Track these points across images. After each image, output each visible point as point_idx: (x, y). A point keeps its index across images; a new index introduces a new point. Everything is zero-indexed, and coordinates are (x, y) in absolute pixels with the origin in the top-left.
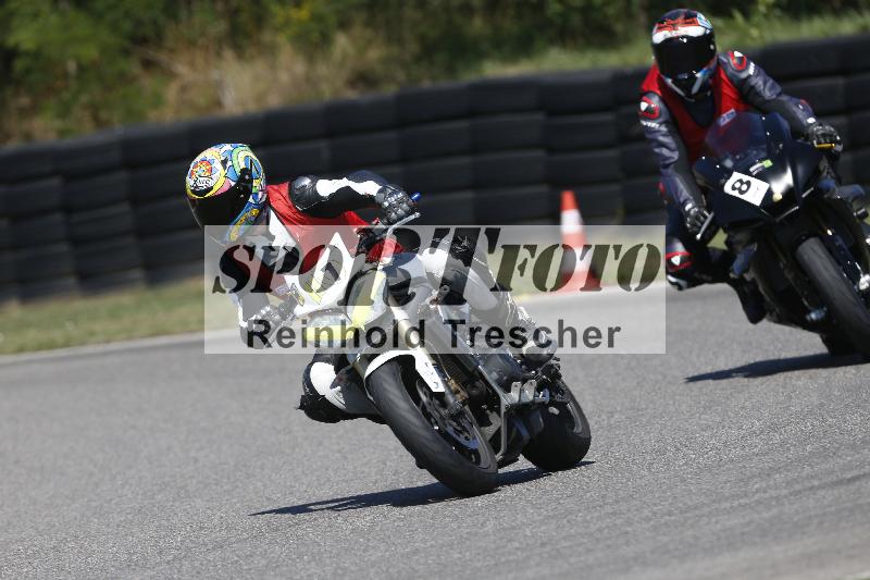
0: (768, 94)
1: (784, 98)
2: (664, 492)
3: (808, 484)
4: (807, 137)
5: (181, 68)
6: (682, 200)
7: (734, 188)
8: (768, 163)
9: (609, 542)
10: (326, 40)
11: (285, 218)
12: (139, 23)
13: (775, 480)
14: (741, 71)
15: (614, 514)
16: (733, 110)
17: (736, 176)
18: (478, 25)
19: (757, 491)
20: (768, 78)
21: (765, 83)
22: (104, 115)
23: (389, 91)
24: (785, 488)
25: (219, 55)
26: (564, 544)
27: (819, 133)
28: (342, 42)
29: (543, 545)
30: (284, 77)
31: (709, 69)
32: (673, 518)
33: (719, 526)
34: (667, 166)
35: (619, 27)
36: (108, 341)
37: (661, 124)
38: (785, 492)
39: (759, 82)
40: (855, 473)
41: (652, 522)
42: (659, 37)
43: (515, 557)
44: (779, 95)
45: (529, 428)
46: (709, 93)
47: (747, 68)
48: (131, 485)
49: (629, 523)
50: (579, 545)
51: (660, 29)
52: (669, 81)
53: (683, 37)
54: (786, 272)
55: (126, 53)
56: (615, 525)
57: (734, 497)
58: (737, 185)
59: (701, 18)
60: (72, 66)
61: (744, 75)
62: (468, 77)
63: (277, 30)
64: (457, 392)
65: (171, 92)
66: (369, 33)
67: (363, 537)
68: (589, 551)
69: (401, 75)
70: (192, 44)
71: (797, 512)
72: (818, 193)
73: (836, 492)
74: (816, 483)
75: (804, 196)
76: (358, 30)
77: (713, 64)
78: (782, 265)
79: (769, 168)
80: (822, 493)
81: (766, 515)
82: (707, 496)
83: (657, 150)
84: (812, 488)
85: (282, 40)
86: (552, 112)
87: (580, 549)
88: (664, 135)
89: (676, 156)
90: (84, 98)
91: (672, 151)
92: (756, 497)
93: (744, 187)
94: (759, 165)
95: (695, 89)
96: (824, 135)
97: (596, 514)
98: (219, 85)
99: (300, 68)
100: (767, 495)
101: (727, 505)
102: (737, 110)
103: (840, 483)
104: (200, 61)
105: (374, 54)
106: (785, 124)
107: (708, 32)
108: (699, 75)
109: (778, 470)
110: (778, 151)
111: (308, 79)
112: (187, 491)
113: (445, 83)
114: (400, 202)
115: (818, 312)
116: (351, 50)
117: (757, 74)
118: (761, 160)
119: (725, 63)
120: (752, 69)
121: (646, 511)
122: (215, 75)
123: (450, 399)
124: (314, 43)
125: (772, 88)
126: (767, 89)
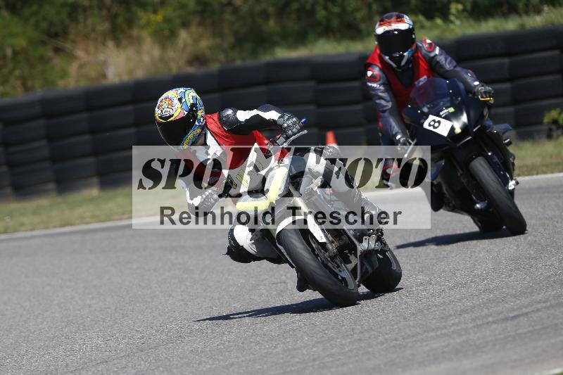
0: (448, 67)
1: (458, 69)
2: (393, 326)
3: (485, 320)
4: (474, 94)
5: (80, 53)
6: (394, 133)
7: (430, 125)
8: (451, 110)
9: (357, 358)
10: (173, 34)
11: (216, 134)
12: (51, 24)
13: (464, 318)
14: (430, 52)
15: (360, 340)
16: (425, 77)
17: (431, 117)
18: (272, 24)
19: (453, 324)
20: (447, 56)
21: (446, 60)
22: (29, 83)
23: (214, 67)
24: (471, 323)
25: (104, 44)
26: (327, 359)
27: (483, 91)
28: (184, 36)
29: (314, 360)
30: (146, 59)
31: (412, 50)
32: (398, 342)
33: (428, 348)
34: (384, 111)
35: (363, 26)
36: (32, 230)
37: (380, 85)
38: (470, 325)
39: (442, 59)
40: (516, 313)
41: (385, 346)
42: (380, 30)
43: (296, 368)
44: (455, 67)
45: (372, 266)
46: (410, 66)
47: (434, 50)
48: (48, 322)
49: (370, 346)
50: (338, 360)
51: (381, 25)
52: (387, 58)
53: (395, 30)
54: (462, 179)
55: (43, 43)
56: (361, 347)
57: (439, 328)
58: (432, 123)
59: (406, 18)
60: (9, 52)
61: (432, 55)
62: (266, 58)
63: (143, 28)
64: (333, 242)
65: (73, 68)
66: (201, 30)
67: (198, 355)
68: (343, 364)
69: (222, 57)
70: (86, 37)
71: (479, 338)
72: (484, 128)
73: (503, 325)
74: (491, 319)
75: (474, 130)
76: (194, 28)
77: (414, 48)
78: (459, 174)
79: (452, 113)
80: (494, 326)
81: (458, 341)
82: (420, 328)
83: (378, 101)
84: (488, 323)
85: (145, 34)
86: (320, 81)
87: (338, 363)
88: (382, 92)
89: (390, 105)
90: (17, 72)
91: (388, 102)
92: (452, 329)
93: (437, 125)
94: (446, 111)
95: (403, 63)
96: (485, 92)
97: (349, 340)
98: (104, 64)
99: (157, 52)
100: (459, 328)
101: (433, 334)
102: (428, 77)
103: (507, 319)
104: (92, 49)
105: (204, 44)
106: (461, 86)
107: (411, 27)
108: (405, 54)
109: (466, 311)
110: (458, 102)
111: (162, 59)
112: (84, 326)
113: (250, 62)
114: (294, 124)
115: (482, 203)
116: (189, 41)
117: (441, 54)
118: (447, 108)
119: (421, 47)
120: (437, 51)
121: (380, 338)
122: (101, 57)
123: (330, 246)
124: (166, 36)
125: (450, 63)
126: (447, 64)
